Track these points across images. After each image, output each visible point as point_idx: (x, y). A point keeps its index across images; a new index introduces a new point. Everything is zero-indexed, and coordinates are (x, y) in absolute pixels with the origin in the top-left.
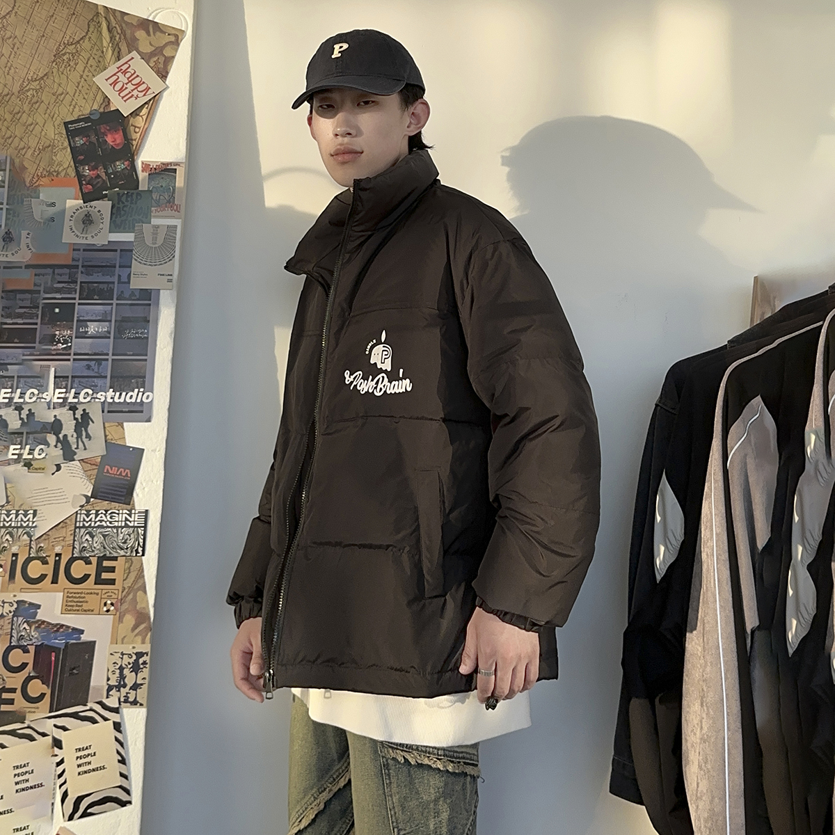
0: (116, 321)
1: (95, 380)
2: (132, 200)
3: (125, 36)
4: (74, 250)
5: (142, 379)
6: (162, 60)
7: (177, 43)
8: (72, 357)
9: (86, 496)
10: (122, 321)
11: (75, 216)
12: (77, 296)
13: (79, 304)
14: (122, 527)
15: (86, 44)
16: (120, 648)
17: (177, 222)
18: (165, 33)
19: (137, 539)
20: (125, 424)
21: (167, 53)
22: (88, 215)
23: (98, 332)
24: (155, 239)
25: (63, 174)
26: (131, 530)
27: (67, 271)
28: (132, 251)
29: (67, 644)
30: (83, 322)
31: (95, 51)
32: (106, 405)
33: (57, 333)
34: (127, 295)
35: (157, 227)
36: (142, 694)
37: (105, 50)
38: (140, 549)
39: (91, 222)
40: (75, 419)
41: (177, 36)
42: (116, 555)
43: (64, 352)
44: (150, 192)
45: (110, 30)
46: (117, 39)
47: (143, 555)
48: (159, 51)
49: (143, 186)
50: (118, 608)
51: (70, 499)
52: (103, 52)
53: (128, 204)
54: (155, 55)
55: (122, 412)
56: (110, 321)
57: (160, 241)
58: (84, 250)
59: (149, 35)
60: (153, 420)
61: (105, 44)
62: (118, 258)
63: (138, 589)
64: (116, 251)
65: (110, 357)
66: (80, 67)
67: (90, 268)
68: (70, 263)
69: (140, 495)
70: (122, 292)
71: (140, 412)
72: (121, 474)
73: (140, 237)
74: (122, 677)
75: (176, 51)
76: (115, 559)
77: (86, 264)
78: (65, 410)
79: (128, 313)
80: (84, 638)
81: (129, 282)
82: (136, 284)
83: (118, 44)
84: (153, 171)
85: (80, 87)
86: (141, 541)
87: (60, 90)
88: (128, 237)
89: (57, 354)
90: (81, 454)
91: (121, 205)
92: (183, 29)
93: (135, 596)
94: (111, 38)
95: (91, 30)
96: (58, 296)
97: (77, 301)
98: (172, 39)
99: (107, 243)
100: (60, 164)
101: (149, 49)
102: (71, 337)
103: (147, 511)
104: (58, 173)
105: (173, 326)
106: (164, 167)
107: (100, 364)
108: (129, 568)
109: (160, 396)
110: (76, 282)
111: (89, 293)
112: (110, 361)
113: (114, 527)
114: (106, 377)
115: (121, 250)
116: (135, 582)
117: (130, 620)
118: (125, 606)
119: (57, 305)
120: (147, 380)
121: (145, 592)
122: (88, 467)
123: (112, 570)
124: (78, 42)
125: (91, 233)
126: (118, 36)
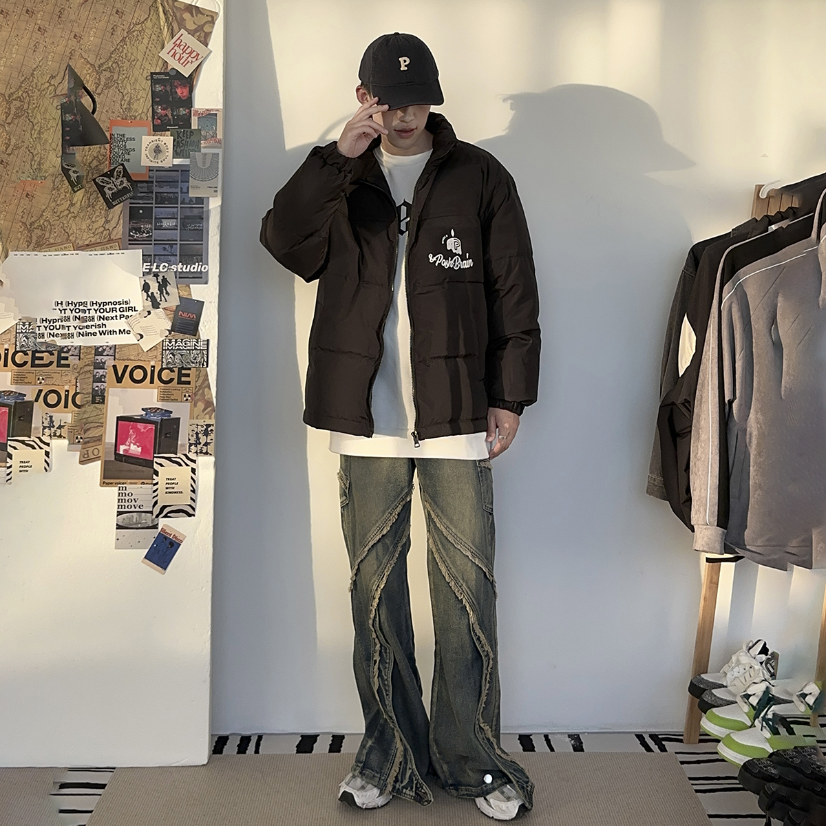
0: (181, 218)
1: (170, 257)
2: (187, 135)
3: (176, 17)
4: (150, 170)
5: (200, 257)
6: (203, 35)
7: (213, 22)
8: (153, 242)
9: (168, 330)
10: (185, 218)
11: (149, 147)
12: (154, 202)
13: (156, 207)
14: (193, 350)
15: (149, 24)
16: (196, 422)
17: (220, 151)
18: (204, 14)
19: (203, 357)
20: (191, 286)
21: (206, 29)
22: (157, 147)
23: (169, 226)
24: (204, 163)
25: (138, 118)
26: (199, 352)
27: (145, 184)
28: (189, 171)
29: (162, 419)
30: (159, 219)
31: (155, 29)
32: (178, 274)
33: (142, 226)
34: (187, 201)
35: (205, 154)
36: (211, 449)
37: (162, 28)
38: (205, 364)
39: (160, 151)
40: (158, 282)
41: (212, 17)
42: (190, 367)
43: (148, 239)
44: (199, 130)
45: (165, 13)
46: (170, 19)
47: (207, 366)
48: (200, 28)
49: (194, 126)
50: (194, 398)
51: (159, 332)
52: (161, 29)
53: (184, 138)
54: (198, 31)
55: (188, 278)
56: (177, 218)
57: (208, 165)
58: (156, 171)
59: (193, 16)
60: (209, 283)
61: (162, 24)
62: (180, 177)
63: (205, 387)
64: (178, 171)
65: (178, 242)
66: (146, 41)
67: (161, 183)
68: (147, 179)
69: (204, 330)
70: (184, 199)
71: (201, 278)
72: (189, 317)
73: (194, 161)
74: (198, 438)
75: (213, 27)
76: (190, 369)
77: (158, 180)
78: (151, 276)
79: (188, 213)
80: (172, 416)
81: (188, 192)
82: (192, 194)
83: (171, 24)
84: (201, 115)
85: (146, 55)
86: (205, 358)
87: (133, 58)
88: (186, 161)
89: (143, 241)
90: (163, 305)
91: (180, 140)
92: (217, 11)
93: (204, 391)
94: (166, 19)
95: (152, 13)
96: (141, 202)
97: (154, 205)
98: (210, 19)
99: (171, 166)
100: (136, 111)
101: (193, 27)
102: (151, 229)
103: (208, 340)
104: (135, 117)
105: (219, 221)
106: (208, 112)
107: (172, 247)
108: (199, 375)
109: (213, 267)
110: (152, 192)
111: (162, 200)
112: (178, 245)
113: (188, 350)
114: (176, 255)
115: (182, 171)
116: (203, 383)
117: (201, 405)
118: (197, 397)
119: (141, 208)
120: (203, 257)
121: (210, 389)
122: (168, 312)
123: (188, 375)
124: (143, 22)
125: (161, 158)
126: (171, 17)
